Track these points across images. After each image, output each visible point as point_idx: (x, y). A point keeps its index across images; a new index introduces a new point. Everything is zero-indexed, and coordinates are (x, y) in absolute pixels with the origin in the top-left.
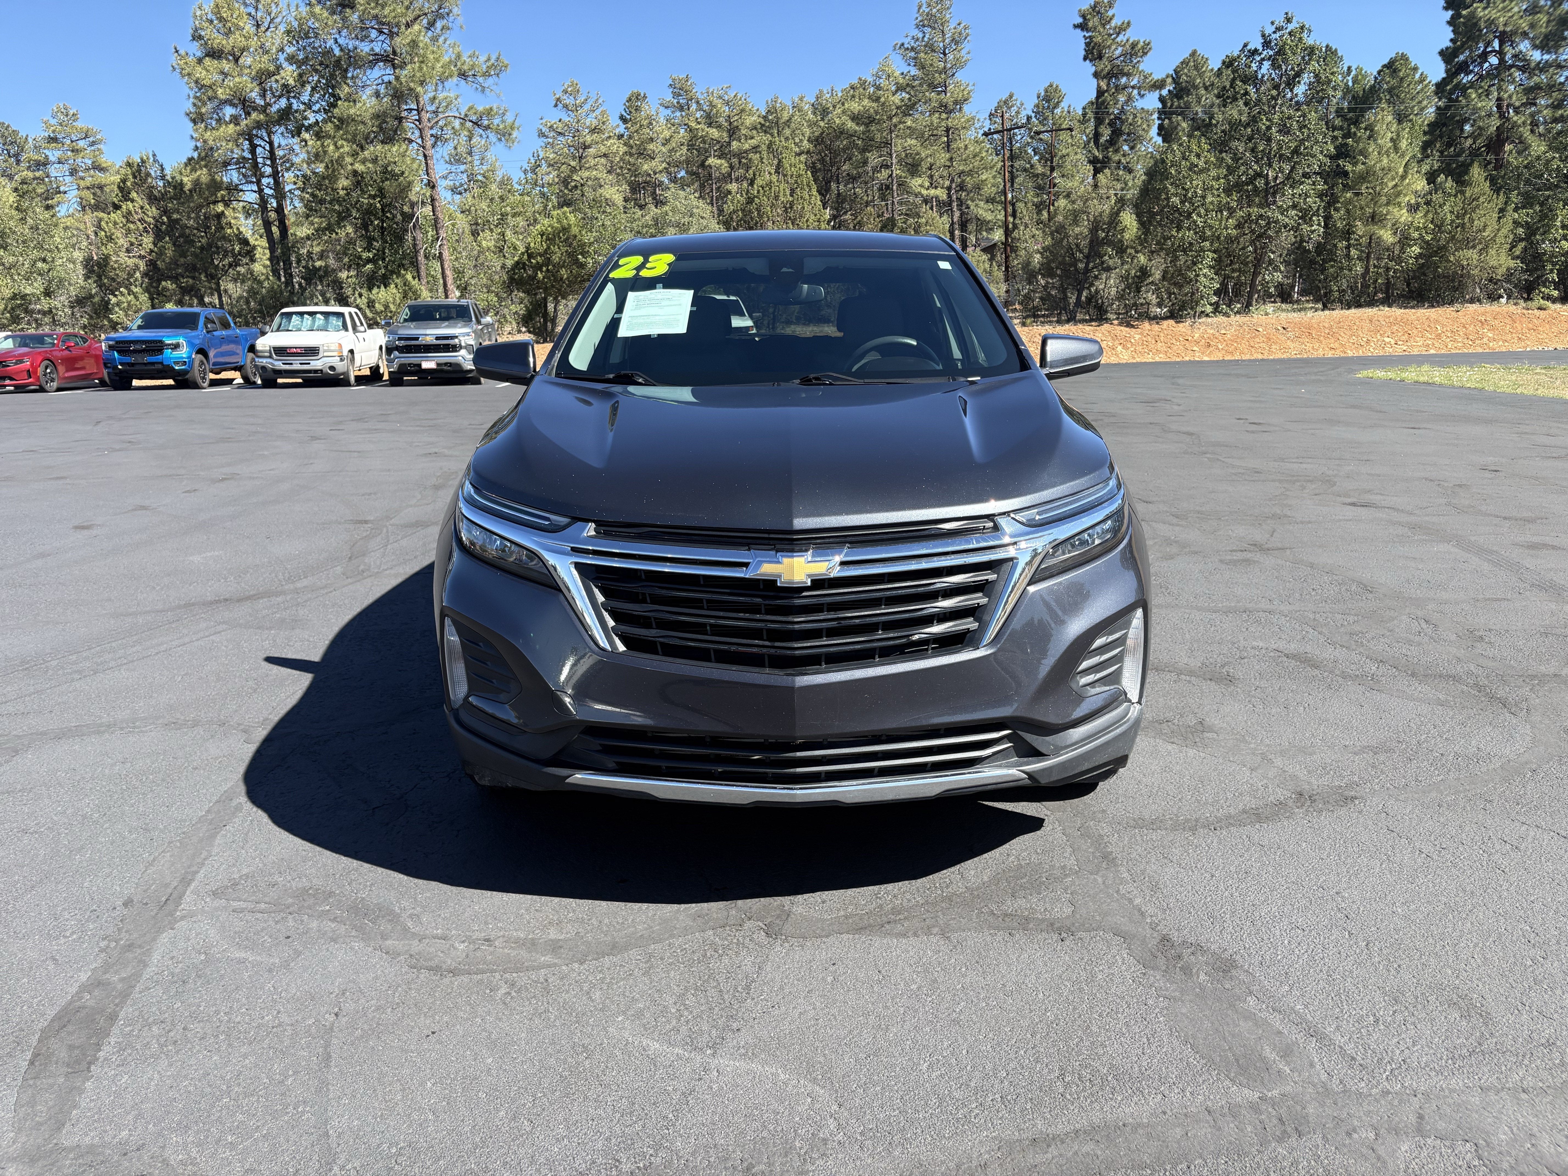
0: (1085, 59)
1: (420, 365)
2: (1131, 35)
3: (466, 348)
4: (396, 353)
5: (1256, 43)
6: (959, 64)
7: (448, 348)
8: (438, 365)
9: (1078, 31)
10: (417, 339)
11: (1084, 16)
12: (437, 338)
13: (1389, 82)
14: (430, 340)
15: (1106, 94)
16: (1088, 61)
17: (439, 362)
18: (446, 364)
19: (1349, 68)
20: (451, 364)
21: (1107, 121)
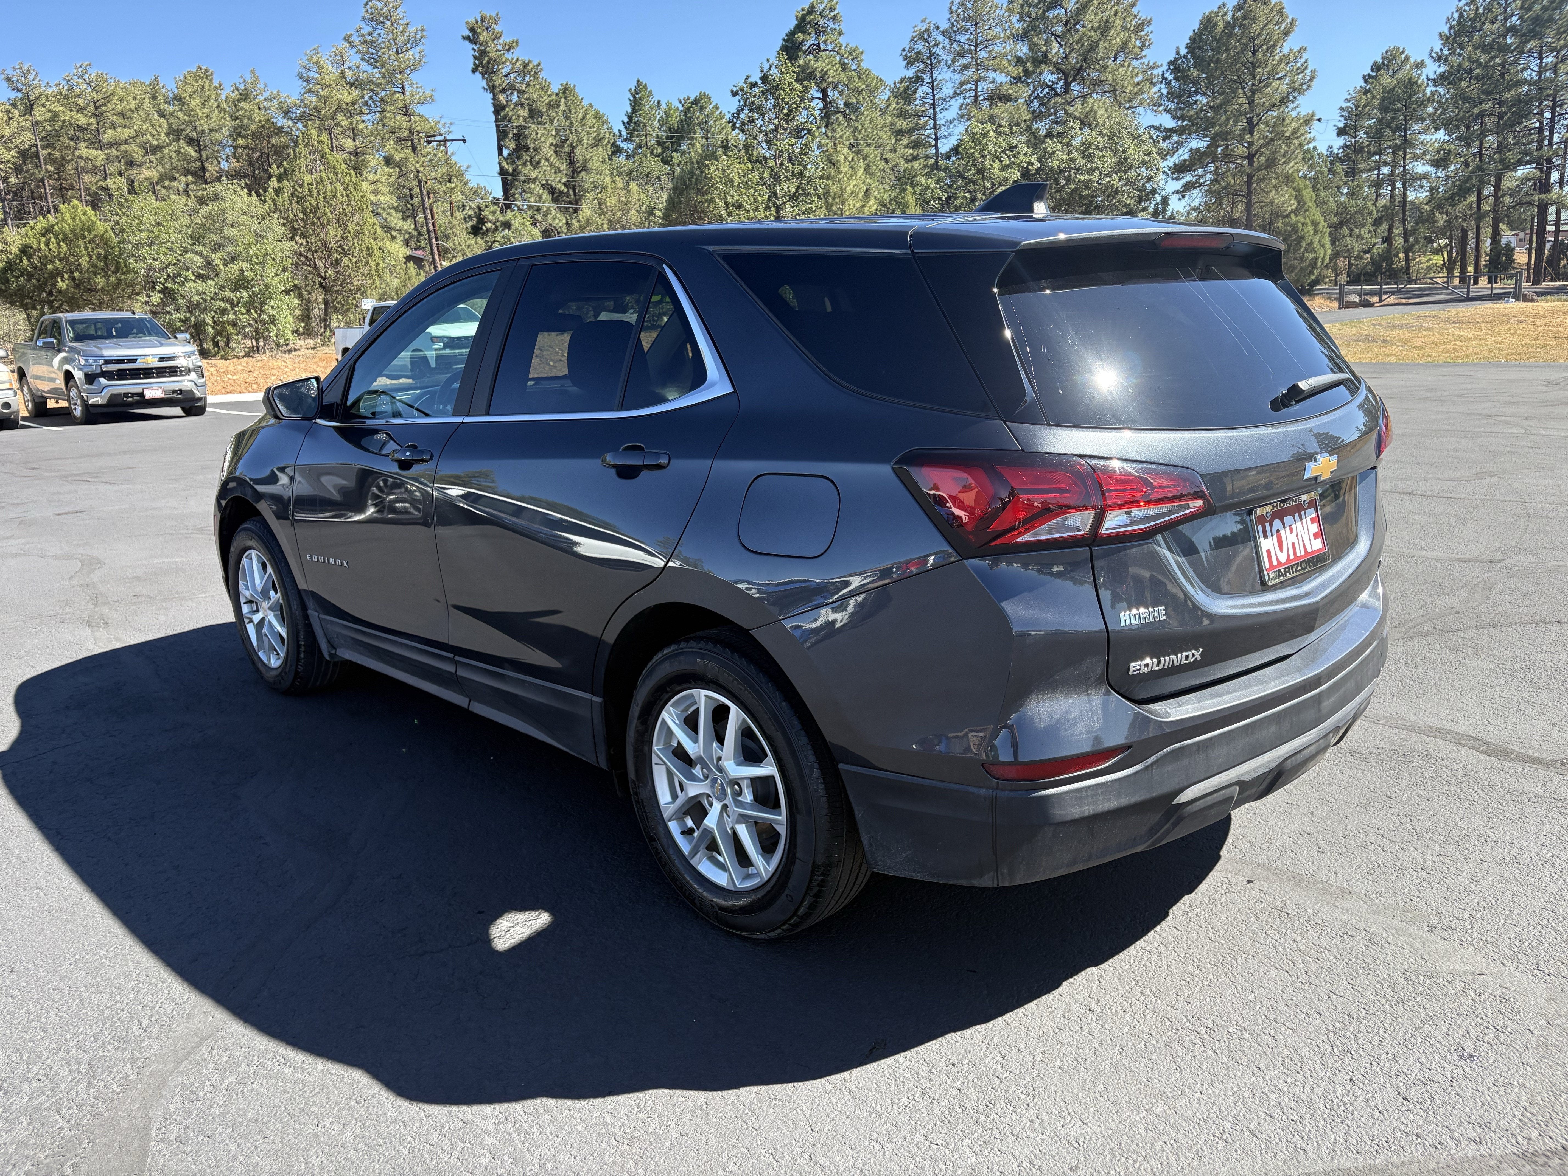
0: (474, 71)
1: (142, 395)
2: (519, 54)
3: (194, 370)
4: (102, 380)
5: (756, 78)
6: (416, 66)
7: (173, 371)
8: (166, 392)
9: (467, 43)
10: (134, 361)
11: (472, 30)
12: (162, 359)
13: (699, 117)
14: (153, 362)
15: (507, 109)
16: (477, 74)
17: (167, 389)
18: (174, 392)
19: (659, 102)
20: (181, 392)
21: (511, 135)
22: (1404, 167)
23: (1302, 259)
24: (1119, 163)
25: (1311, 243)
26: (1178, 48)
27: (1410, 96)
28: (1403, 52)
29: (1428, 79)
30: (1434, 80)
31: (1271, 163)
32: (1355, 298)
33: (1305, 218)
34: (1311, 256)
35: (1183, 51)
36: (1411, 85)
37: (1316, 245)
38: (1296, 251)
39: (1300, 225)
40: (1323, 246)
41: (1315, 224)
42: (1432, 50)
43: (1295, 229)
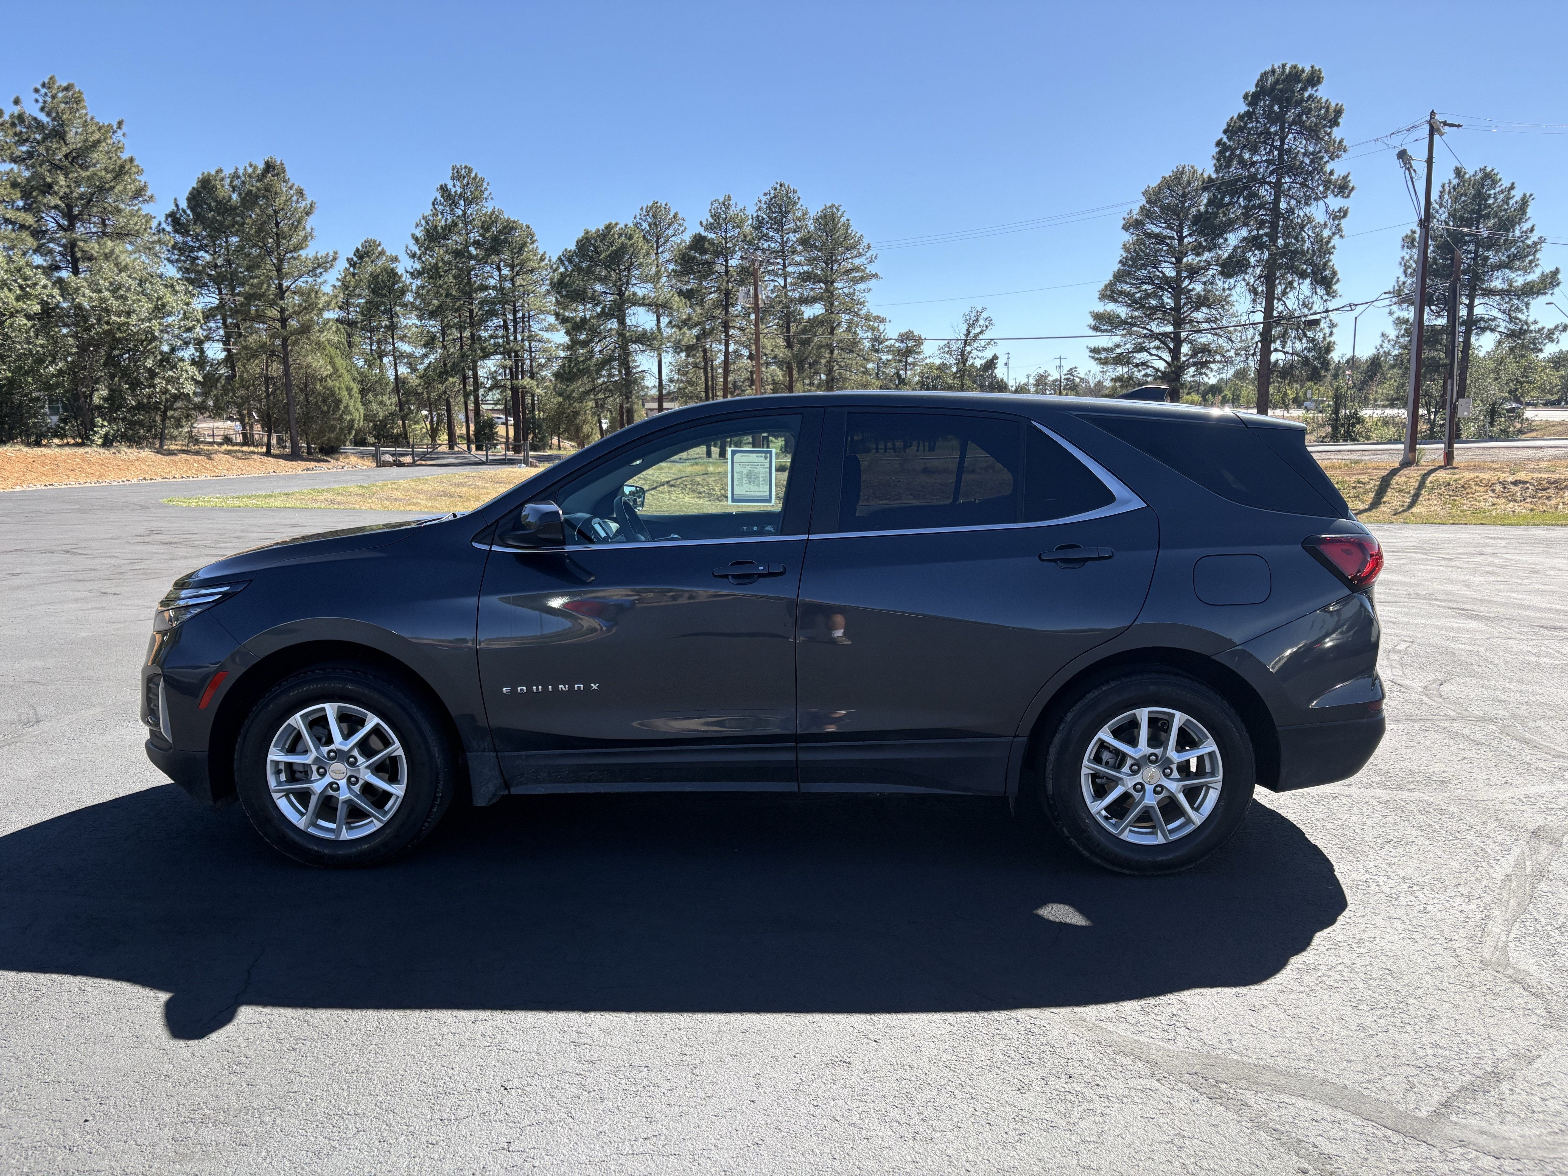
22: (393, 345)
23: (341, 419)
24: (156, 308)
25: (346, 407)
26: (176, 199)
27: (393, 284)
28: (379, 245)
29: (407, 272)
30: (411, 274)
31: (305, 329)
32: (389, 458)
33: (340, 383)
34: (349, 418)
35: (183, 204)
36: (393, 275)
37: (351, 408)
38: (334, 412)
39: (336, 389)
40: (357, 410)
41: (349, 389)
42: (407, 247)
43: (333, 394)
